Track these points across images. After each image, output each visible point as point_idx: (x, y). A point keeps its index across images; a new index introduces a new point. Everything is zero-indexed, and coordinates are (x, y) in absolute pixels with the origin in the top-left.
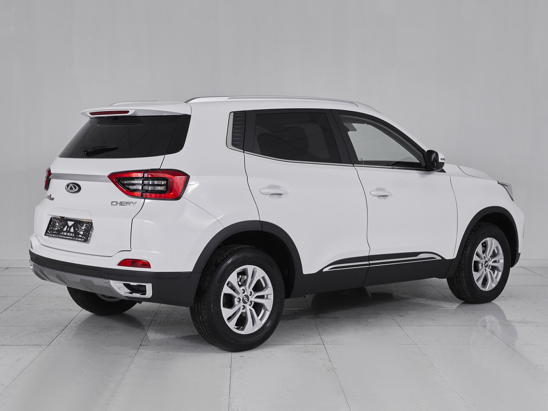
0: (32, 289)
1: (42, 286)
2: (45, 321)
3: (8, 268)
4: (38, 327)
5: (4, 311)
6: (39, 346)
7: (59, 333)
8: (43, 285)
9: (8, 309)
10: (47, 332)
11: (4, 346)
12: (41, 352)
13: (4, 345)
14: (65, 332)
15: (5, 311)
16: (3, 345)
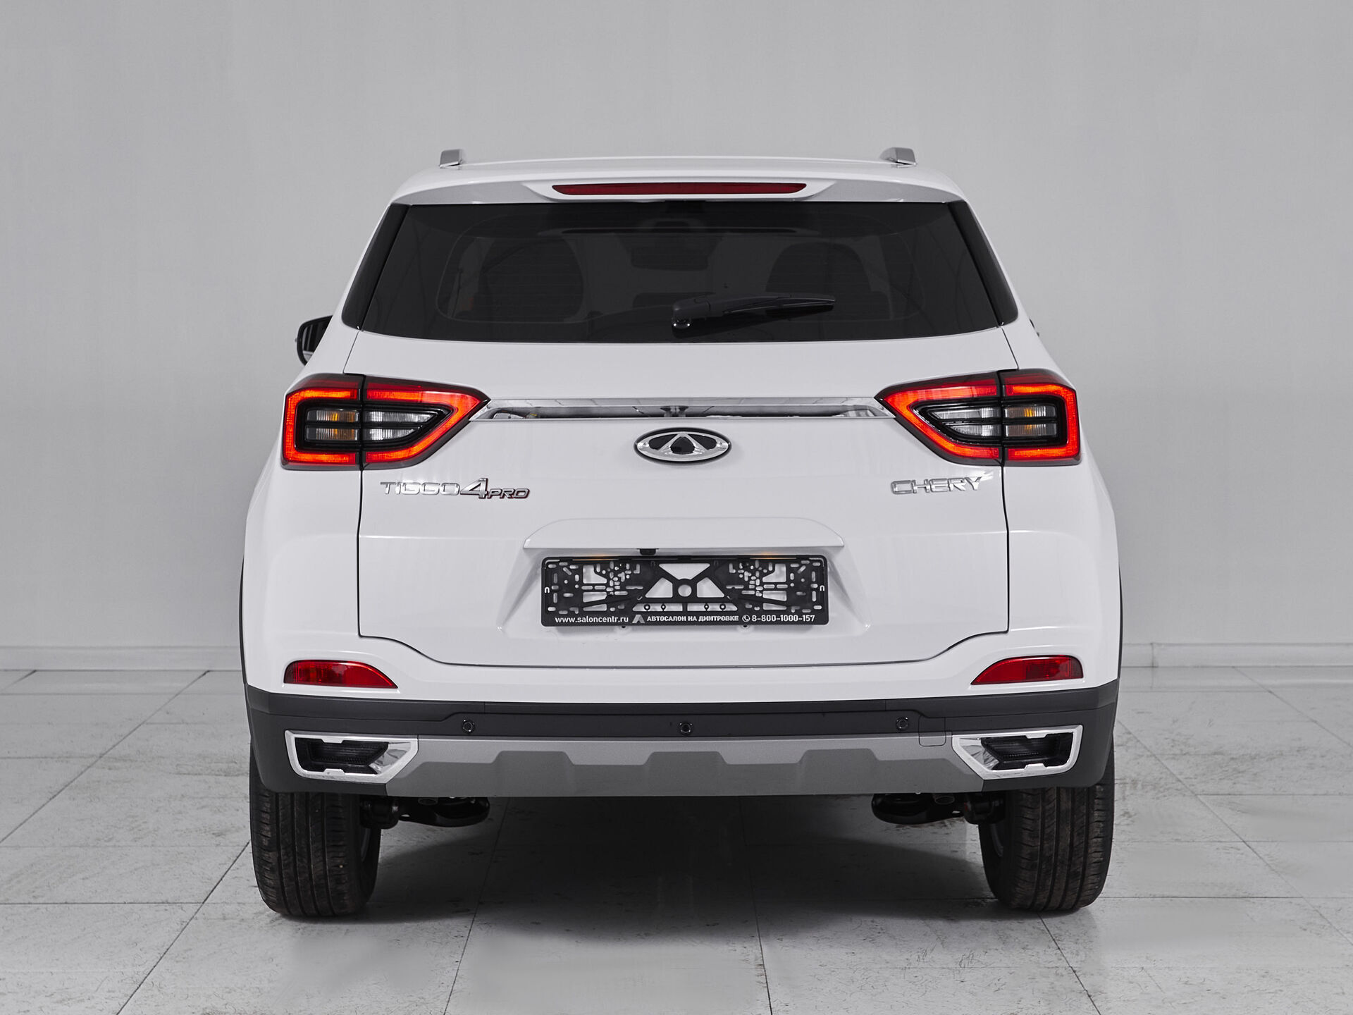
0: (122, 736)
1: (147, 724)
2: (177, 830)
3: (35, 671)
4: (160, 848)
5: (48, 802)
6: (174, 906)
7: (227, 867)
8: (148, 721)
9: (60, 794)
10: (191, 864)
11: (72, 907)
12: (185, 924)
13: (68, 901)
14: (244, 865)
15: (53, 800)
16: (66, 903)
